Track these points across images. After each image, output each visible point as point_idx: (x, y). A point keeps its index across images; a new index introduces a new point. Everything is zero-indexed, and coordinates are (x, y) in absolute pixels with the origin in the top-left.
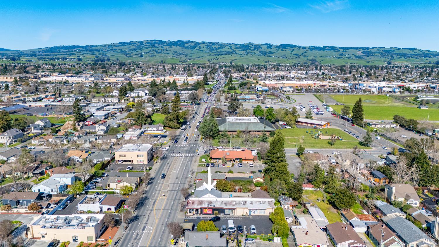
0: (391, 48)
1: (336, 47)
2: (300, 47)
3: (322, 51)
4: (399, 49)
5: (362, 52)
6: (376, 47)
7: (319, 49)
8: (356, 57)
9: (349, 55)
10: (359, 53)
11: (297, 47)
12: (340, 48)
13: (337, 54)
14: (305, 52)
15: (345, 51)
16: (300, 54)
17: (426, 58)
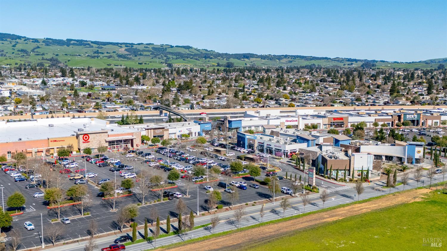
0: (162, 45)
2: (29, 39)
3: (66, 46)
4: (172, 47)
5: (126, 50)
6: (143, 43)
7: (59, 42)
8: (119, 56)
9: (107, 53)
10: (122, 51)
11: (23, 39)
12: (92, 42)
13: (90, 51)
14: (38, 47)
15: (102, 47)
16: (29, 50)
17: (208, 59)
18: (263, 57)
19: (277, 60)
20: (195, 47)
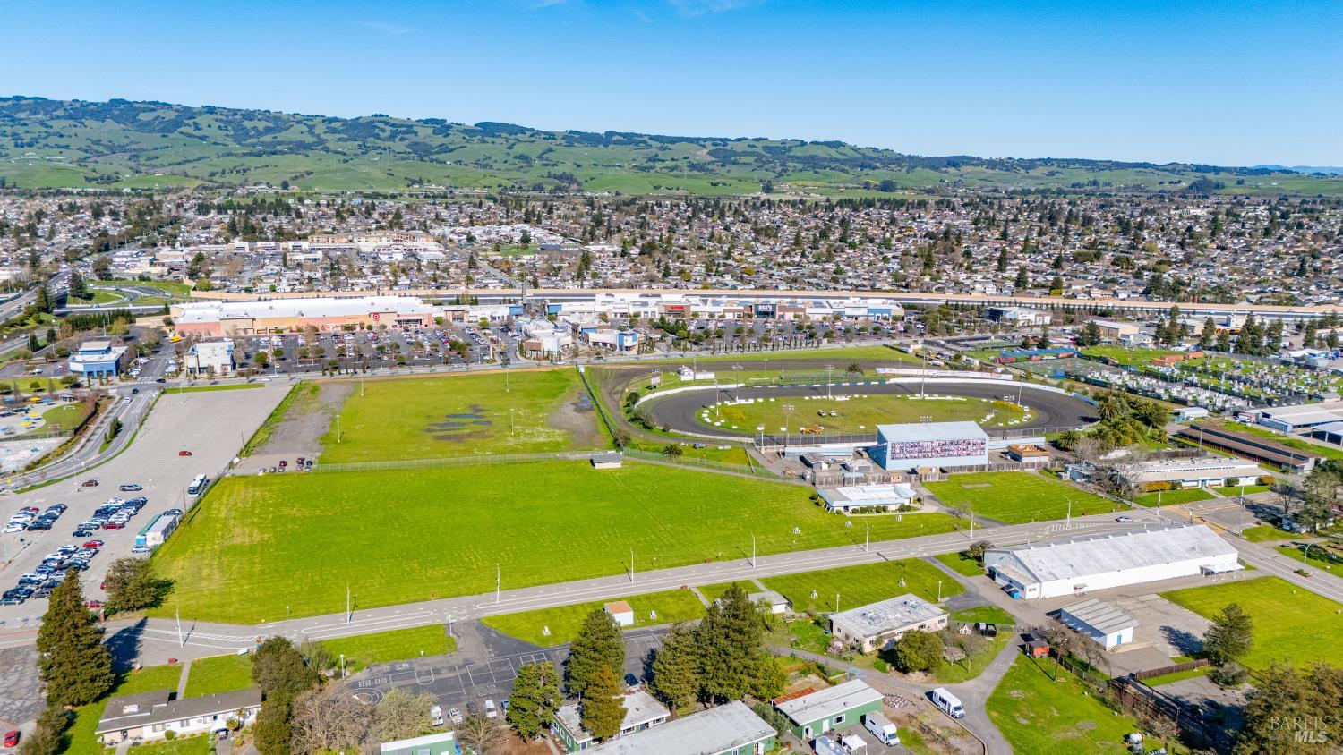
0: (784, 142)
1: (641, 136)
2: (539, 133)
3: (601, 146)
4: (803, 144)
5: (710, 153)
6: (745, 139)
7: (592, 139)
8: (693, 167)
9: (673, 160)
10: (702, 155)
11: (529, 133)
12: (651, 138)
13: (640, 156)
14: (551, 150)
15: (666, 148)
16: (533, 157)
17: (866, 171)
18: (991, 164)
19: (1023, 171)
20: (851, 143)
